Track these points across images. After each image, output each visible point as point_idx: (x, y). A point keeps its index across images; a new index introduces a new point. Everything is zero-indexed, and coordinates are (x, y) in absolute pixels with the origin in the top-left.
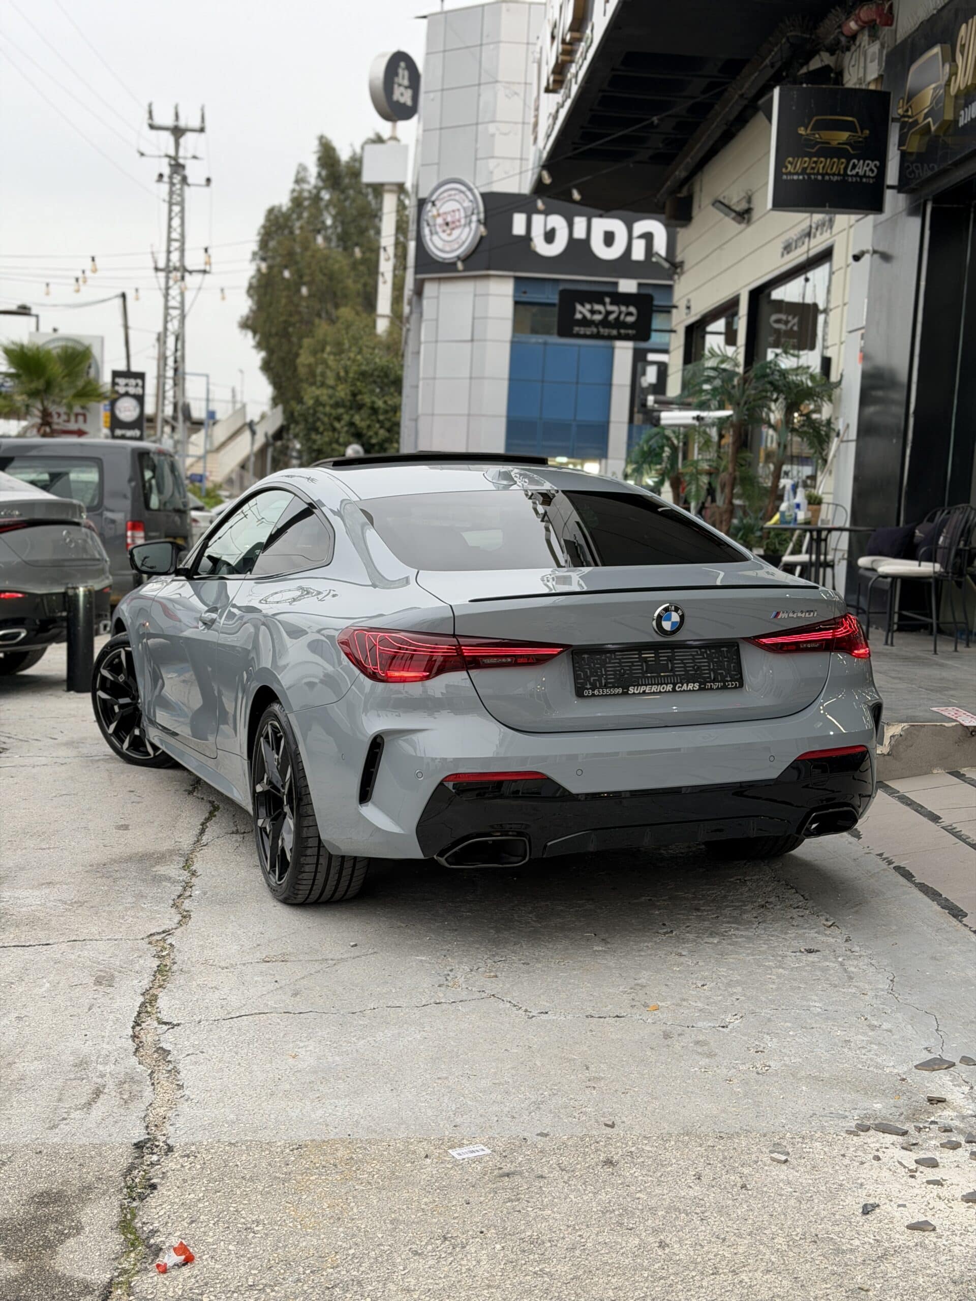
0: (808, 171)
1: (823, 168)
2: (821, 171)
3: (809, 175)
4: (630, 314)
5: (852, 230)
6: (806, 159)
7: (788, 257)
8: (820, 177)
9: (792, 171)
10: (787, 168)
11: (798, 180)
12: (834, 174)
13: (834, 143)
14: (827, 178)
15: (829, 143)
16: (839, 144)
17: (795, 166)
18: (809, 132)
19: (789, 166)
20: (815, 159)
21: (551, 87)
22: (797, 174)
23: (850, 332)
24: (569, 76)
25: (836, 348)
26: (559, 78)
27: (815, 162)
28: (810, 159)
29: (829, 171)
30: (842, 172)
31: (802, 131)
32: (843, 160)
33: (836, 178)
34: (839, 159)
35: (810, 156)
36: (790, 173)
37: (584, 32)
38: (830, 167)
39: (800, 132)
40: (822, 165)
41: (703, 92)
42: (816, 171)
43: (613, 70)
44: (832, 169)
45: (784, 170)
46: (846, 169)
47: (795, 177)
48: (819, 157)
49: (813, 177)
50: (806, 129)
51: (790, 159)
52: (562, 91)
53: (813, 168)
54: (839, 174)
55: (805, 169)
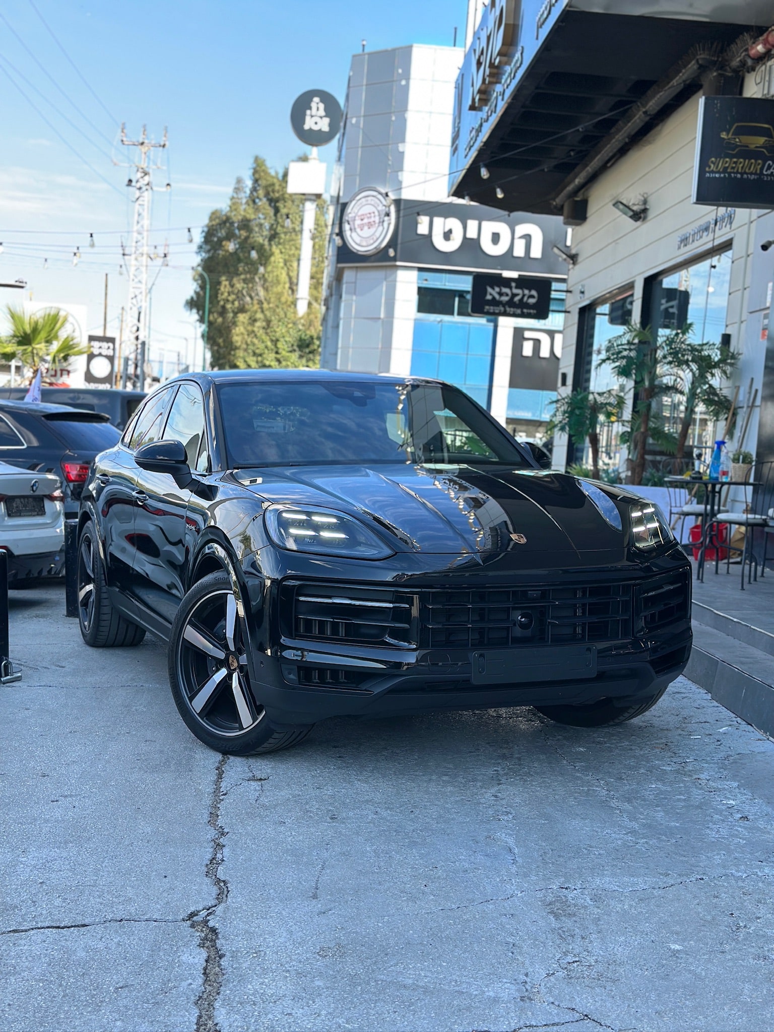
0: (729, 170)
1: (742, 167)
2: (740, 170)
3: (730, 173)
4: (532, 297)
5: (753, 225)
6: (727, 159)
7: (684, 250)
8: (739, 176)
9: (714, 170)
10: (710, 167)
11: (720, 177)
12: (751, 174)
13: (752, 147)
14: (745, 176)
15: (747, 146)
16: (757, 147)
17: (717, 166)
18: (730, 136)
19: (712, 166)
20: (735, 160)
21: (477, 105)
22: (719, 172)
23: (751, 313)
24: (495, 94)
25: (736, 326)
26: (484, 97)
27: (735, 163)
28: (731, 159)
29: (747, 171)
30: (758, 172)
31: (724, 135)
32: (760, 161)
33: (753, 177)
34: (756, 160)
35: (732, 156)
36: (712, 172)
37: (513, 56)
38: (748, 168)
39: (722, 136)
40: (741, 165)
41: (611, 110)
42: (735, 171)
43: (537, 88)
44: (749, 169)
45: (707, 169)
46: (762, 169)
47: (717, 175)
48: (738, 158)
49: (733, 175)
50: (728, 134)
51: (713, 159)
52: (486, 109)
53: (733, 168)
54: (756, 174)
55: (725, 170)
